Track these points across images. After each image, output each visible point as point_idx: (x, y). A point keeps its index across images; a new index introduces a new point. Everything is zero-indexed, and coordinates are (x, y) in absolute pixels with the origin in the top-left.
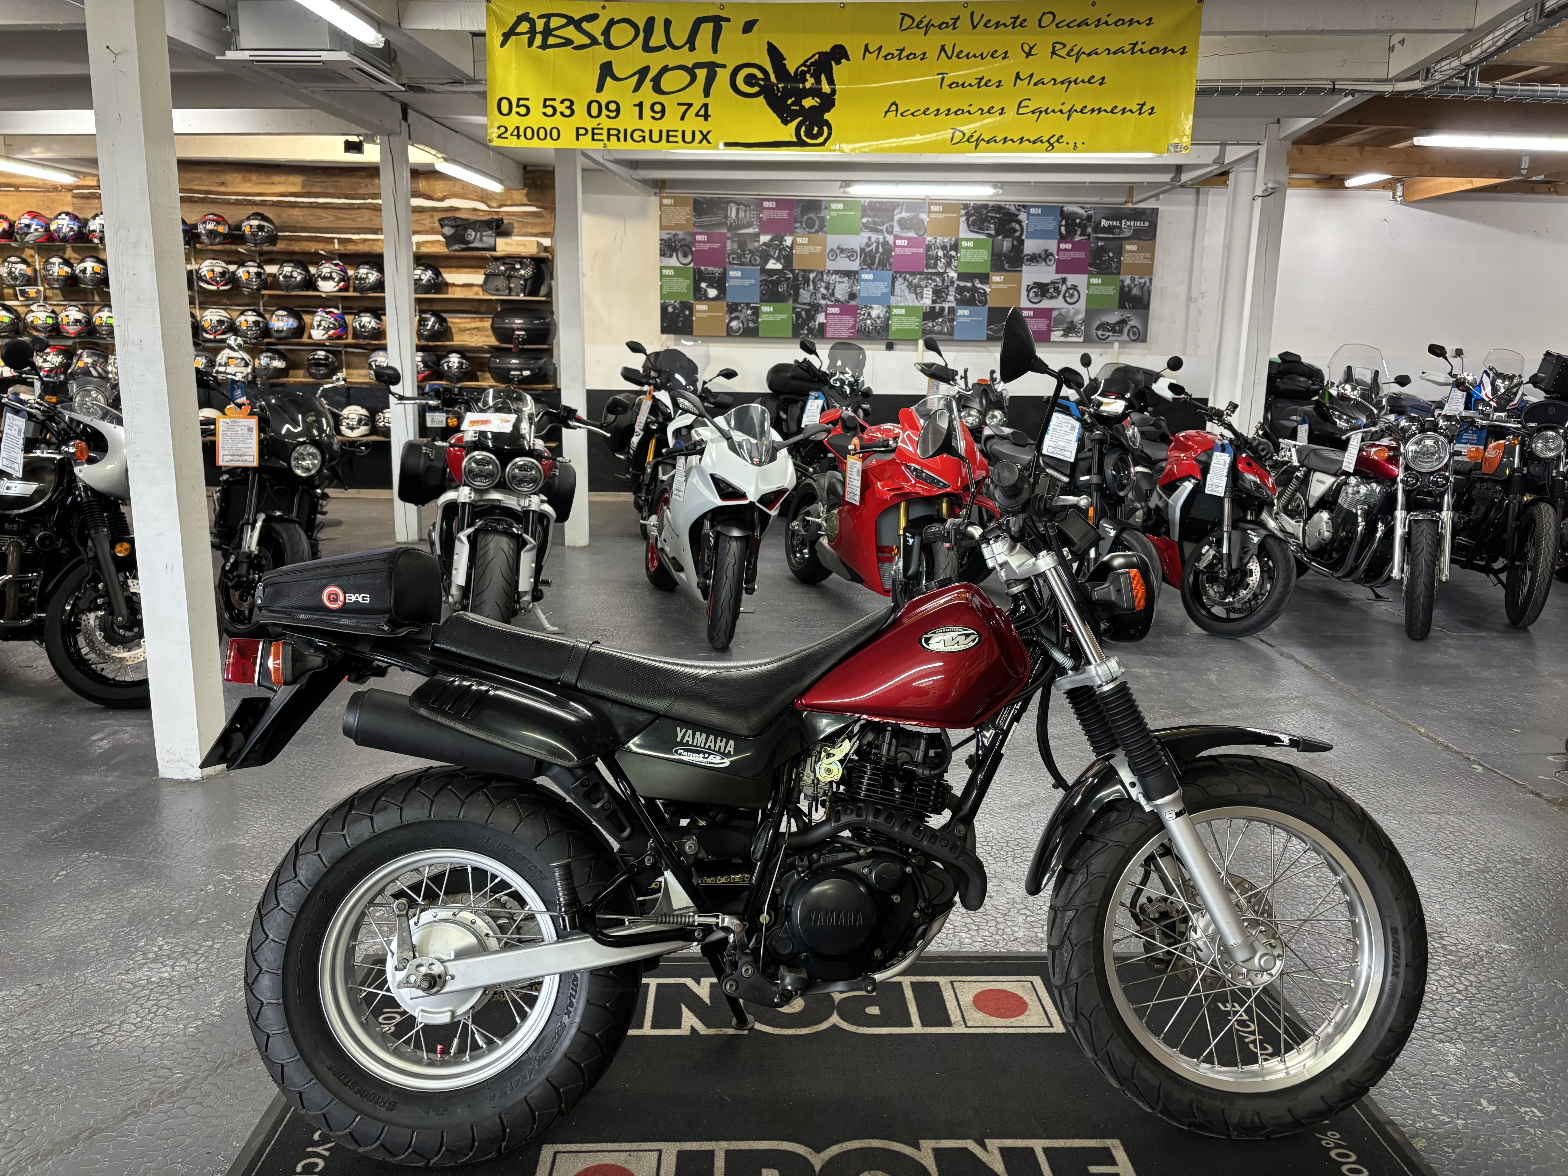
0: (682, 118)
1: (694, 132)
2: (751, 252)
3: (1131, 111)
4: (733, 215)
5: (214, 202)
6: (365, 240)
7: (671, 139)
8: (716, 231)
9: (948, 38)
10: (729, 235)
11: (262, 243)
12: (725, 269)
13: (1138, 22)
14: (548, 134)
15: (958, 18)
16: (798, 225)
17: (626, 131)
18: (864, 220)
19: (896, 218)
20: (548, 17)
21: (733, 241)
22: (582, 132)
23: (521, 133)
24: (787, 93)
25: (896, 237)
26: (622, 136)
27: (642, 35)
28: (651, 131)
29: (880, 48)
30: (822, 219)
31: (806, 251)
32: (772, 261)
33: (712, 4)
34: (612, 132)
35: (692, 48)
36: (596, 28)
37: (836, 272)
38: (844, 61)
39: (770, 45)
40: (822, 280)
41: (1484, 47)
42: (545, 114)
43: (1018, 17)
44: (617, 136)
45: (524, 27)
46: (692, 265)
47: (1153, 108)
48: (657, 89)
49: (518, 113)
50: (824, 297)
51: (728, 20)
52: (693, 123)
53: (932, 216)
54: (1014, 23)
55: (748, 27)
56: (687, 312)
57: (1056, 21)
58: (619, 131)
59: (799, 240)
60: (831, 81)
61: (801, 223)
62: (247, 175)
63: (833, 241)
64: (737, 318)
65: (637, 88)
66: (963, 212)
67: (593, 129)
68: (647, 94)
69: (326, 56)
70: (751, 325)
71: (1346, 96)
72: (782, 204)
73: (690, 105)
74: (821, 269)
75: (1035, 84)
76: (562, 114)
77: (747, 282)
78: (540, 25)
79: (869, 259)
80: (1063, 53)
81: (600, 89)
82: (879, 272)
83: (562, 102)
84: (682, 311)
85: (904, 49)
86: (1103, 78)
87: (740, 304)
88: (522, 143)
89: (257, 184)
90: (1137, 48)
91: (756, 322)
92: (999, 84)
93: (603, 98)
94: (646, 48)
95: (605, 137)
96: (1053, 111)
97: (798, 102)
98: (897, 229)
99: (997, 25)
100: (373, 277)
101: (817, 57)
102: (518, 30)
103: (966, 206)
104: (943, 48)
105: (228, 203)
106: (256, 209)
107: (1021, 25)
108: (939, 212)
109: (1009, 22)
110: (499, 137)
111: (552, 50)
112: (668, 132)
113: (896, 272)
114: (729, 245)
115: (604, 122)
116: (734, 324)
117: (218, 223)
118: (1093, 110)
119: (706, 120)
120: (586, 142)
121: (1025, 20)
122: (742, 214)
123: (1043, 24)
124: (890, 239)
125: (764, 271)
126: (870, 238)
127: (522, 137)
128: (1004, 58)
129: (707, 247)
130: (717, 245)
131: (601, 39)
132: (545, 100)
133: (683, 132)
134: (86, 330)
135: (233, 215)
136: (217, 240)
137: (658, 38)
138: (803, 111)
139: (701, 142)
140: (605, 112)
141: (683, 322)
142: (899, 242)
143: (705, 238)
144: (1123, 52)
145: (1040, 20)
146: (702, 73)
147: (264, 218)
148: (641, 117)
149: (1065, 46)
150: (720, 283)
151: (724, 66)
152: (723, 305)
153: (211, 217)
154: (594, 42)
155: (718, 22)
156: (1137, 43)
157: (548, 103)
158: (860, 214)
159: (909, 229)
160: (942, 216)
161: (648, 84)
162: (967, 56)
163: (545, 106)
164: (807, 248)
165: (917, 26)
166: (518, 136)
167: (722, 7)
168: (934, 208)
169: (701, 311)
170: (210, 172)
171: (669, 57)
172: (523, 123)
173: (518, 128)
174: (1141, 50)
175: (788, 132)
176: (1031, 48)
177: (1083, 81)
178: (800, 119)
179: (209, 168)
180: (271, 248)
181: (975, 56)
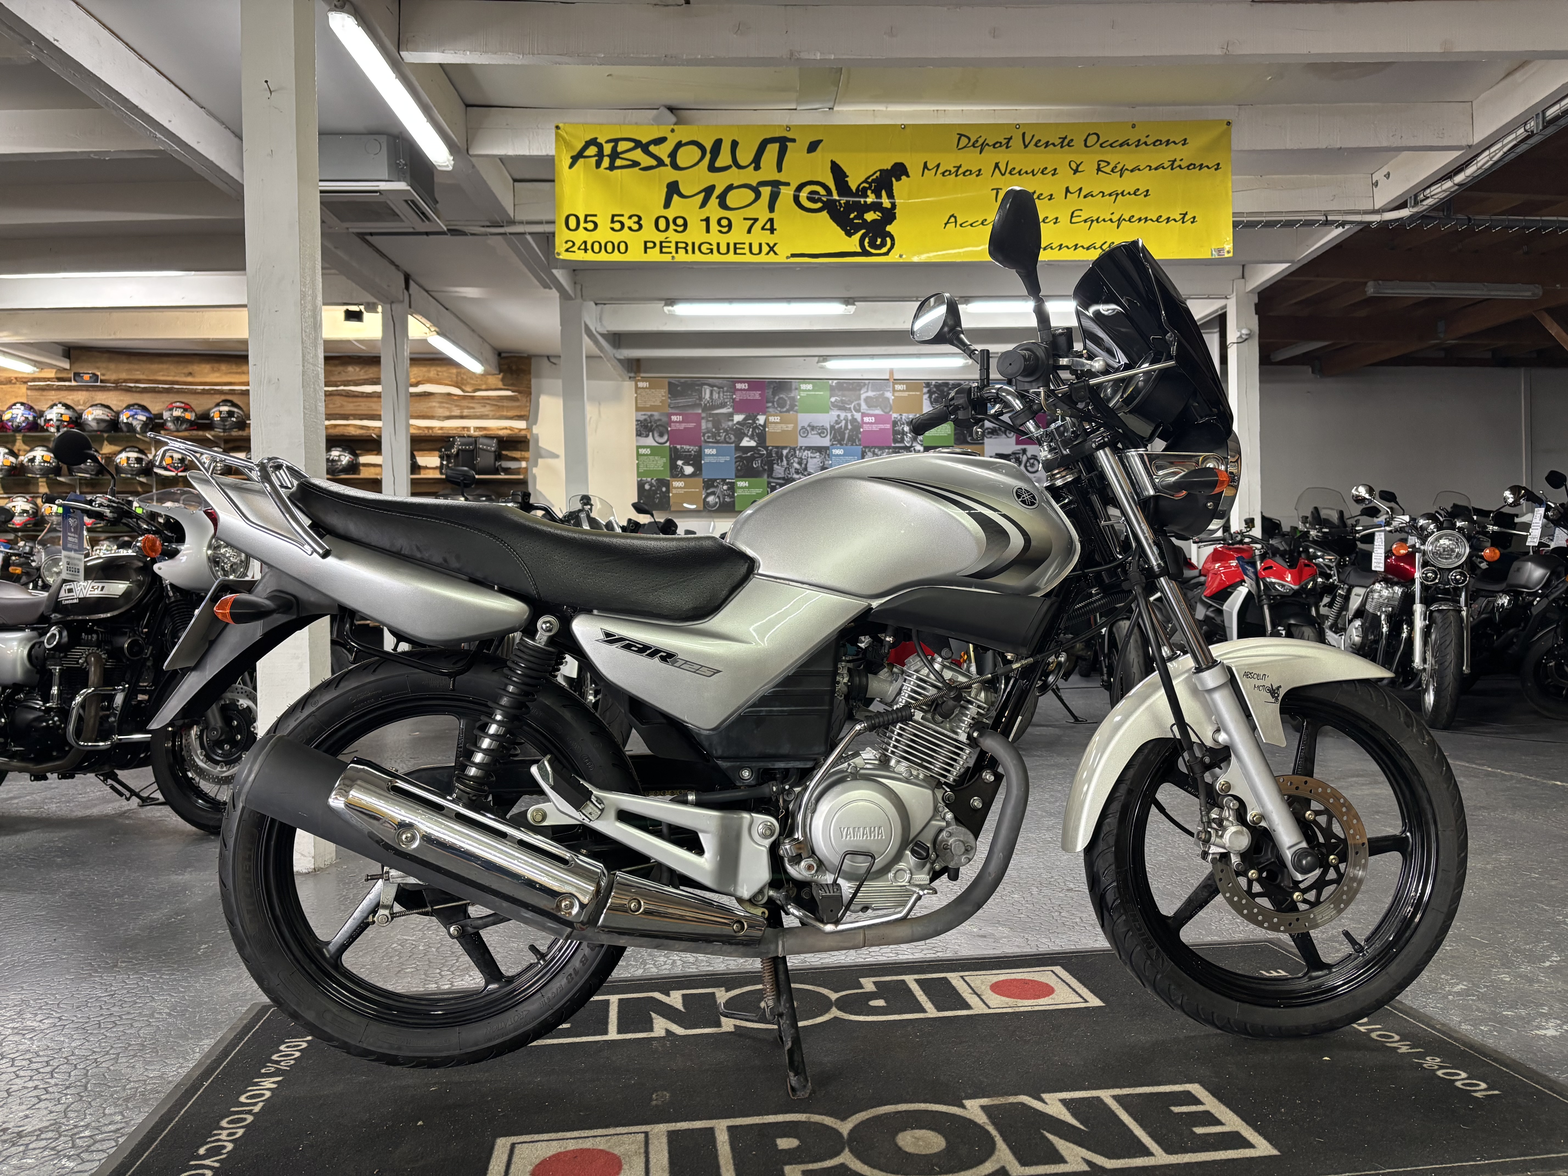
0: (749, 231)
1: (760, 245)
2: (726, 431)
3: (1175, 220)
4: (707, 396)
5: (179, 392)
6: (336, 426)
7: (738, 251)
8: (690, 411)
9: (1001, 157)
10: (704, 415)
11: (231, 429)
12: (700, 447)
13: (1174, 142)
14: (616, 247)
15: (1011, 138)
16: (770, 405)
17: (693, 244)
18: (833, 399)
19: (863, 396)
20: (616, 141)
21: (708, 421)
22: (650, 245)
23: (589, 247)
24: (850, 207)
25: (864, 415)
26: (690, 248)
27: (708, 156)
28: (718, 244)
29: (938, 166)
30: (793, 399)
31: (778, 429)
32: (746, 439)
33: (780, 126)
34: (680, 245)
35: (757, 168)
36: (663, 151)
37: (808, 448)
38: (904, 178)
39: (833, 163)
40: (794, 455)
41: (1480, 164)
42: (612, 229)
43: (1066, 137)
44: (685, 248)
45: (592, 150)
46: (668, 444)
47: (1194, 218)
48: (723, 205)
49: (586, 229)
50: (797, 472)
51: (794, 140)
52: (759, 236)
53: (897, 394)
54: (1062, 142)
55: (813, 147)
56: (664, 489)
57: (1101, 141)
58: (687, 244)
59: (771, 419)
60: (891, 196)
61: (773, 402)
62: (216, 365)
63: (804, 419)
64: (713, 493)
65: (704, 204)
66: (925, 390)
67: (661, 243)
68: (713, 210)
69: (383, 186)
70: (727, 499)
71: (1337, 227)
72: (755, 384)
73: (756, 220)
74: (793, 446)
75: (1085, 197)
76: (630, 228)
77: (722, 459)
78: (608, 149)
79: (838, 436)
80: (1108, 169)
81: (667, 205)
82: (848, 447)
83: (630, 217)
84: (659, 488)
85: (960, 166)
86: (1147, 191)
87: (716, 480)
88: (590, 256)
89: (226, 374)
90: (1176, 164)
91: (733, 496)
92: (1051, 197)
93: (671, 214)
94: (712, 168)
95: (673, 250)
96: (1104, 220)
97: (860, 216)
98: (864, 407)
99: (1047, 144)
100: (346, 459)
101: (878, 174)
102: (587, 153)
103: (928, 385)
104: (997, 166)
105: (195, 392)
106: (223, 397)
107: (1068, 145)
108: (903, 391)
109: (1058, 141)
110: (567, 250)
111: (619, 171)
112: (735, 244)
113: (865, 447)
114: (704, 425)
115: (672, 236)
116: (711, 499)
117: (185, 410)
118: (1140, 220)
119: (772, 233)
120: (654, 255)
121: (1072, 140)
122: (715, 396)
123: (1088, 144)
124: (858, 416)
125: (738, 448)
126: (838, 416)
127: (590, 251)
128: (1053, 175)
129: (682, 426)
130: (692, 425)
131: (667, 161)
132: (613, 216)
133: (751, 245)
134: (33, 521)
135: (200, 404)
136: (184, 427)
137: (724, 159)
138: (865, 224)
139: (768, 253)
140: (672, 226)
141: (660, 498)
142: (866, 419)
143: (680, 418)
144: (1163, 168)
145: (1086, 140)
146: (766, 191)
147: (234, 405)
148: (708, 231)
149: (1108, 163)
150: (696, 460)
151: (788, 184)
152: (699, 481)
153: (178, 404)
154: (661, 163)
155: (783, 142)
156: (1175, 160)
157: (616, 219)
158: (828, 393)
159: (876, 407)
160: (906, 394)
161: (714, 201)
162: (1019, 172)
163: (613, 222)
164: (779, 426)
165: (973, 146)
166: (586, 250)
167: (788, 128)
168: (898, 387)
169: (678, 488)
170: (178, 362)
171: (734, 176)
172: (590, 238)
173: (585, 242)
174: (1180, 166)
175: (852, 243)
176: (1078, 166)
177: (1129, 193)
178: (863, 231)
179: (176, 359)
180: (241, 433)
181: (1026, 173)
